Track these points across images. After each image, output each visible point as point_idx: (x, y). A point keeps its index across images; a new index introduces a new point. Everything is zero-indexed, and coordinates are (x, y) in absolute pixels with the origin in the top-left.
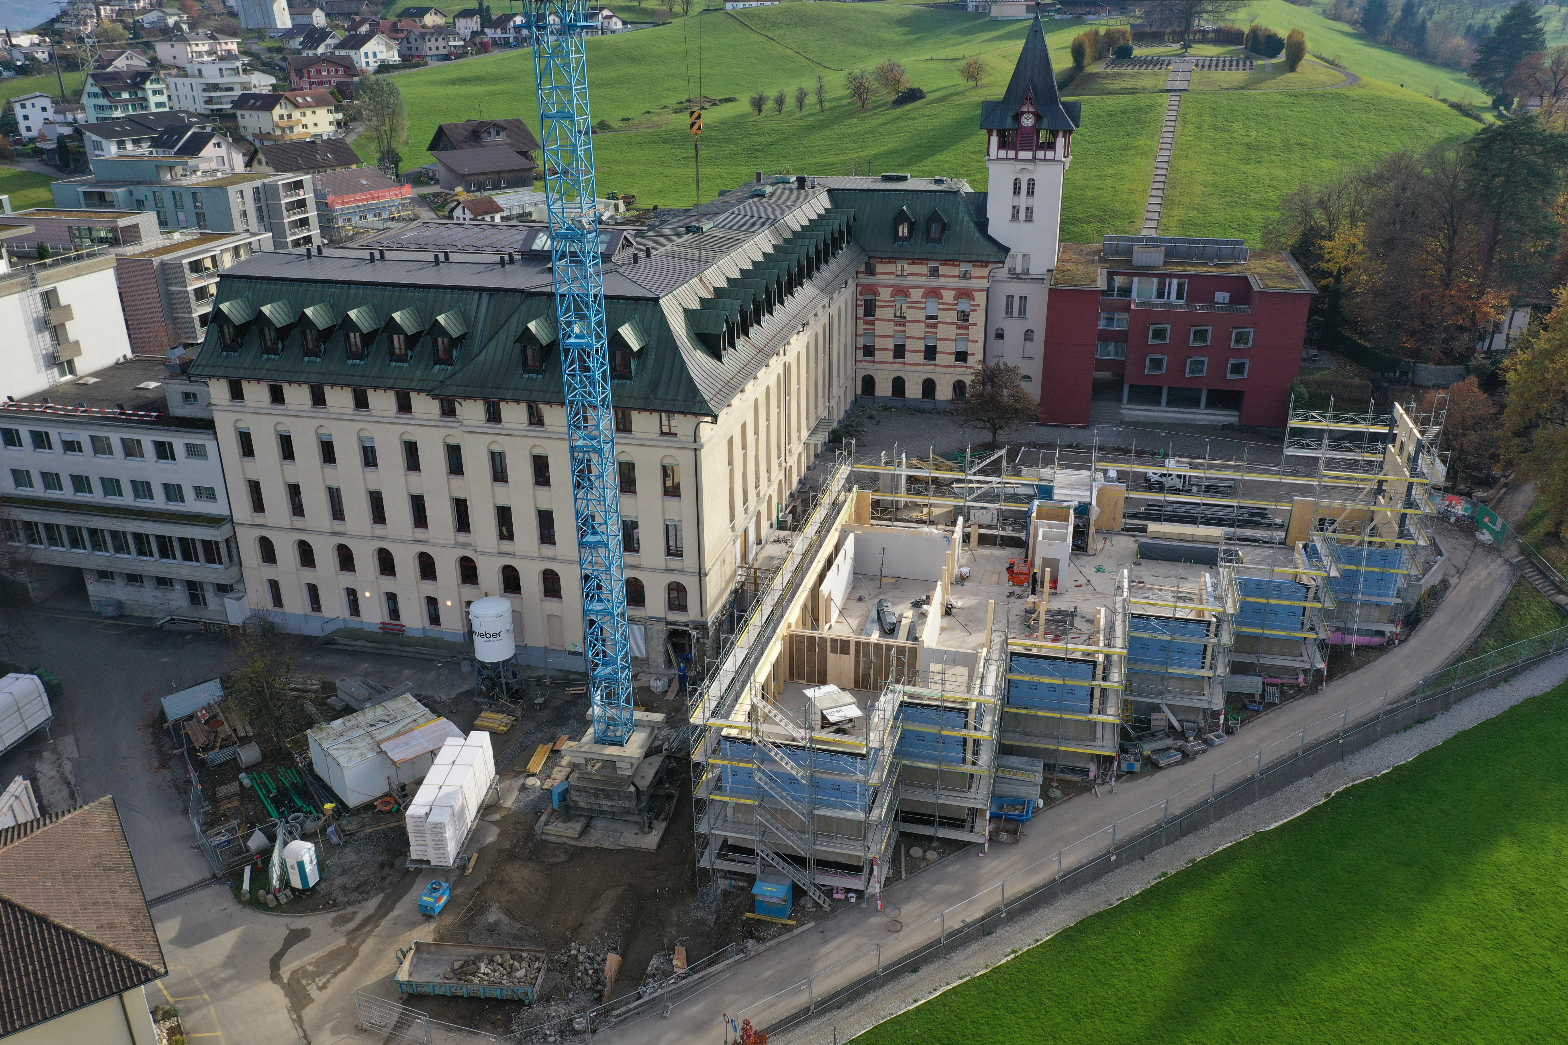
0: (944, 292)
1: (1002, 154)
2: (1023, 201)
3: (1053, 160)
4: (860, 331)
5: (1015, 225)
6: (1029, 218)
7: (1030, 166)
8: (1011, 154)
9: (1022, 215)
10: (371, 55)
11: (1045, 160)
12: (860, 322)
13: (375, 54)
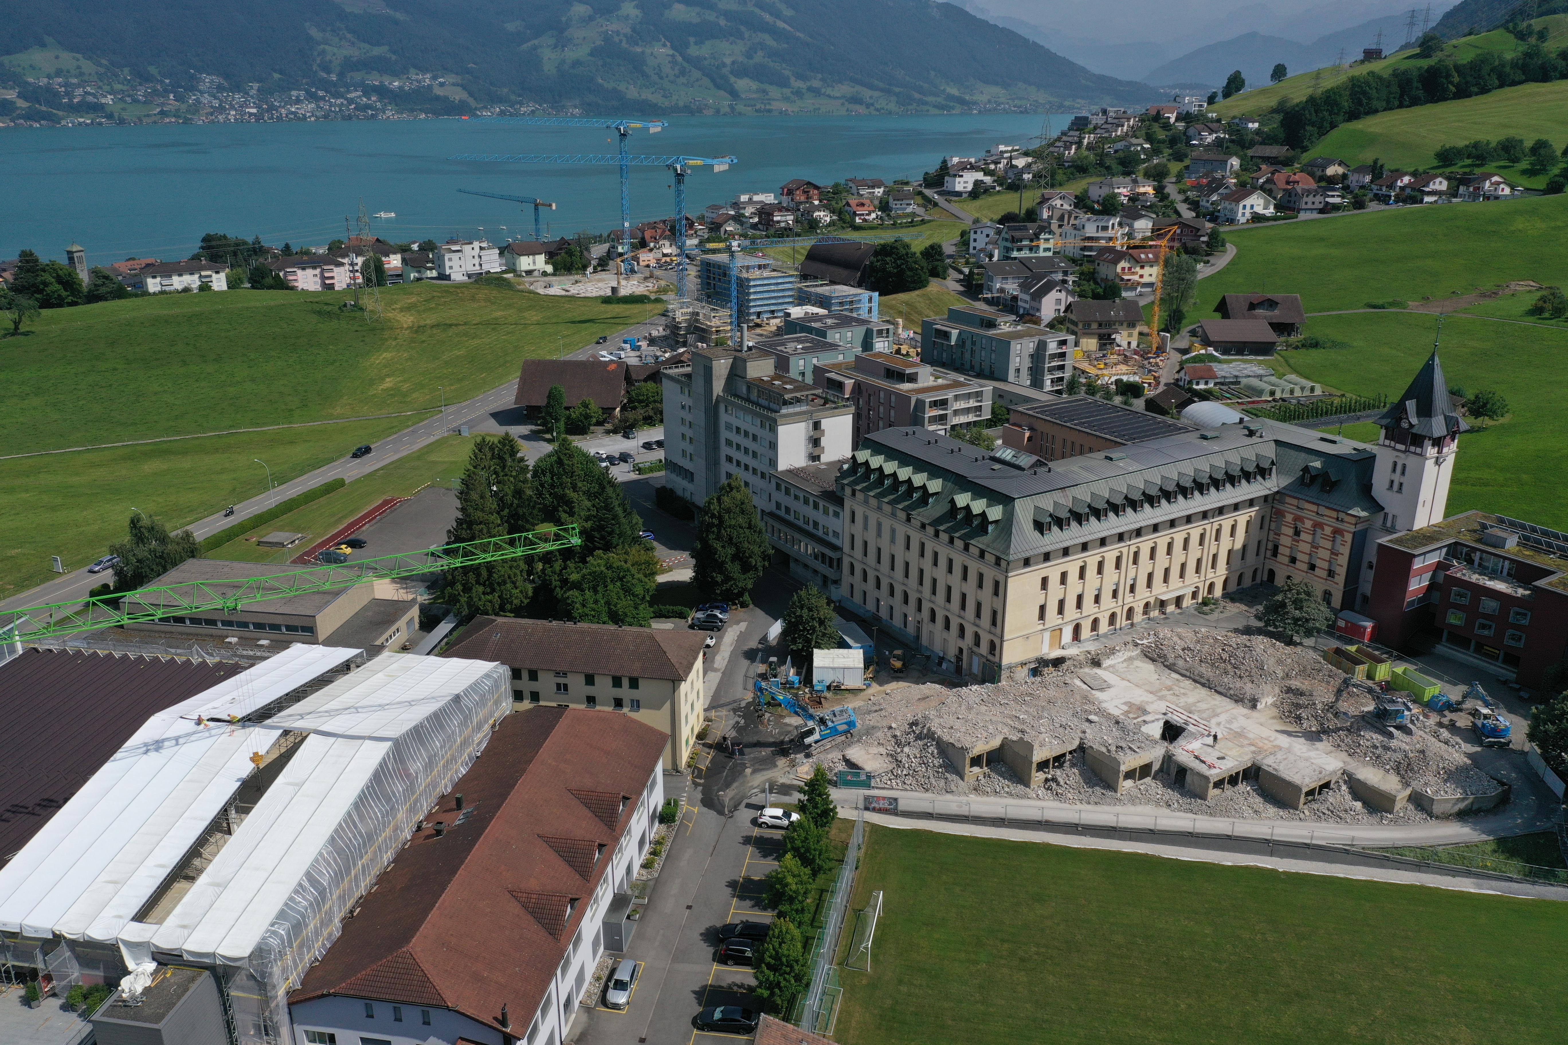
0: (1326, 527)
1: (1387, 442)
2: (1397, 477)
3: (1421, 455)
4: (1271, 538)
5: (1389, 493)
6: (1400, 489)
7: (1402, 455)
8: (1393, 444)
9: (1396, 486)
10: (1248, 207)
11: (1415, 453)
12: (1271, 533)
13: (1252, 207)
